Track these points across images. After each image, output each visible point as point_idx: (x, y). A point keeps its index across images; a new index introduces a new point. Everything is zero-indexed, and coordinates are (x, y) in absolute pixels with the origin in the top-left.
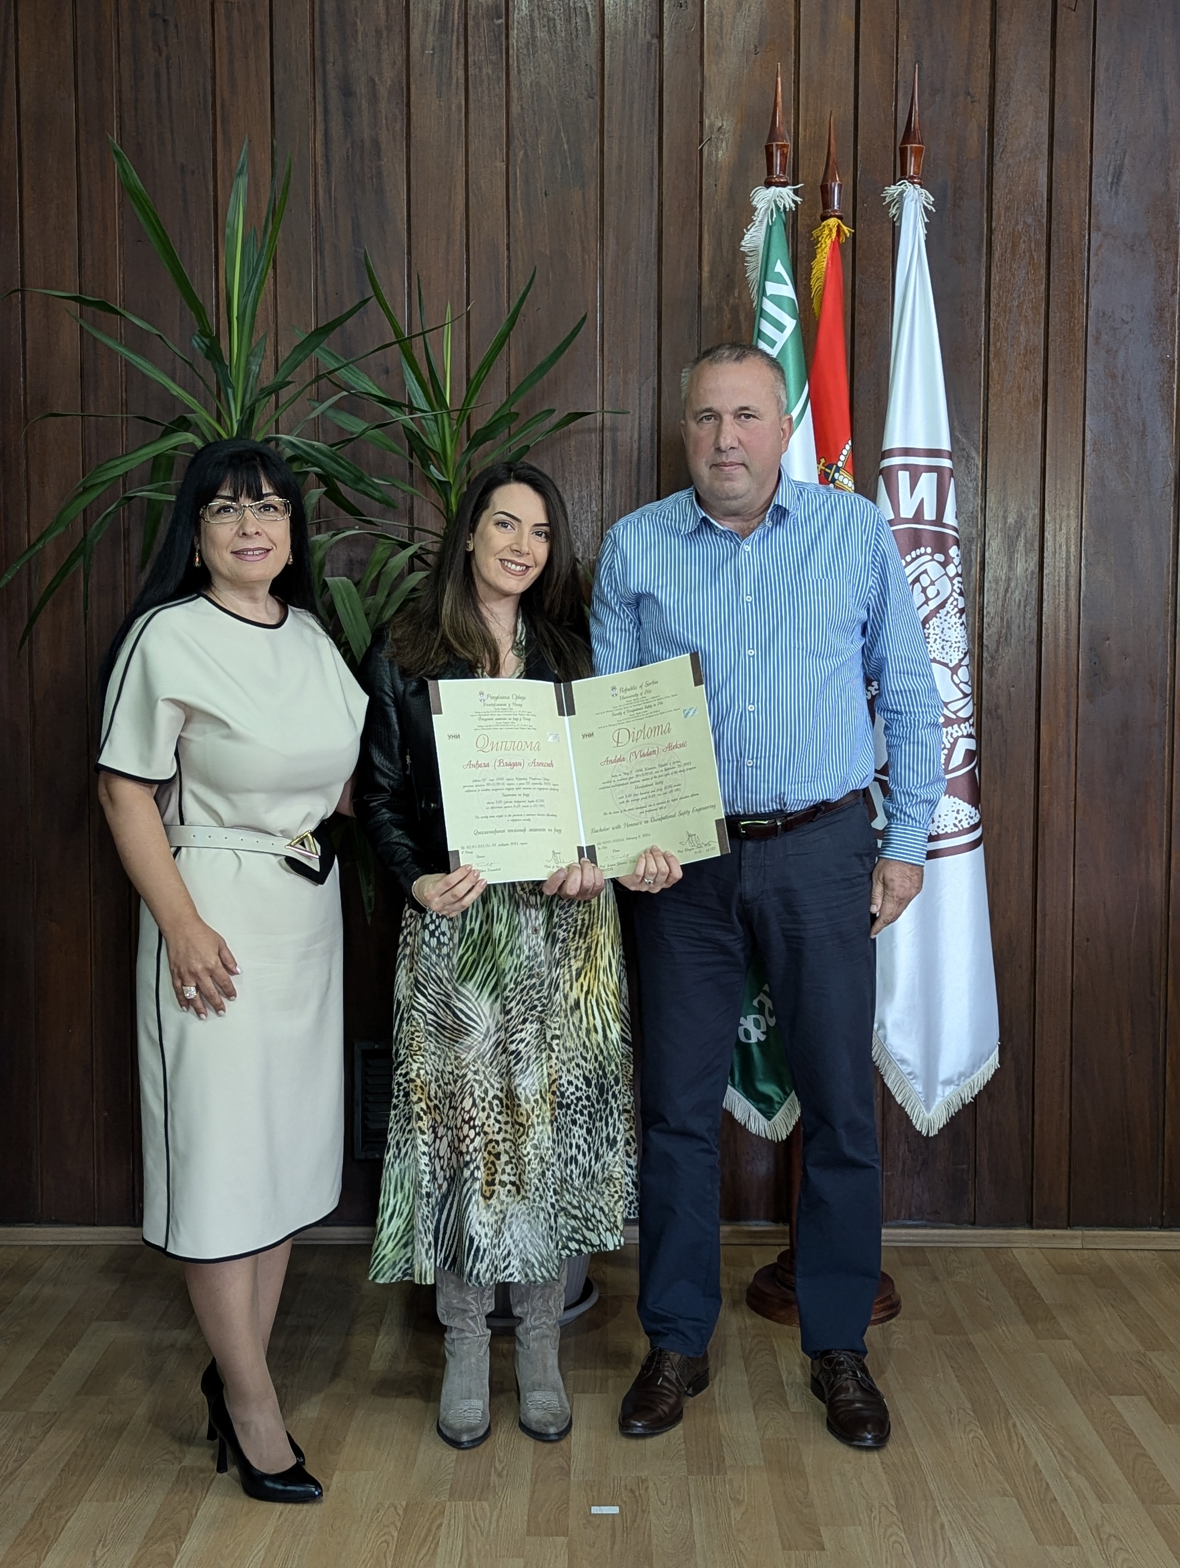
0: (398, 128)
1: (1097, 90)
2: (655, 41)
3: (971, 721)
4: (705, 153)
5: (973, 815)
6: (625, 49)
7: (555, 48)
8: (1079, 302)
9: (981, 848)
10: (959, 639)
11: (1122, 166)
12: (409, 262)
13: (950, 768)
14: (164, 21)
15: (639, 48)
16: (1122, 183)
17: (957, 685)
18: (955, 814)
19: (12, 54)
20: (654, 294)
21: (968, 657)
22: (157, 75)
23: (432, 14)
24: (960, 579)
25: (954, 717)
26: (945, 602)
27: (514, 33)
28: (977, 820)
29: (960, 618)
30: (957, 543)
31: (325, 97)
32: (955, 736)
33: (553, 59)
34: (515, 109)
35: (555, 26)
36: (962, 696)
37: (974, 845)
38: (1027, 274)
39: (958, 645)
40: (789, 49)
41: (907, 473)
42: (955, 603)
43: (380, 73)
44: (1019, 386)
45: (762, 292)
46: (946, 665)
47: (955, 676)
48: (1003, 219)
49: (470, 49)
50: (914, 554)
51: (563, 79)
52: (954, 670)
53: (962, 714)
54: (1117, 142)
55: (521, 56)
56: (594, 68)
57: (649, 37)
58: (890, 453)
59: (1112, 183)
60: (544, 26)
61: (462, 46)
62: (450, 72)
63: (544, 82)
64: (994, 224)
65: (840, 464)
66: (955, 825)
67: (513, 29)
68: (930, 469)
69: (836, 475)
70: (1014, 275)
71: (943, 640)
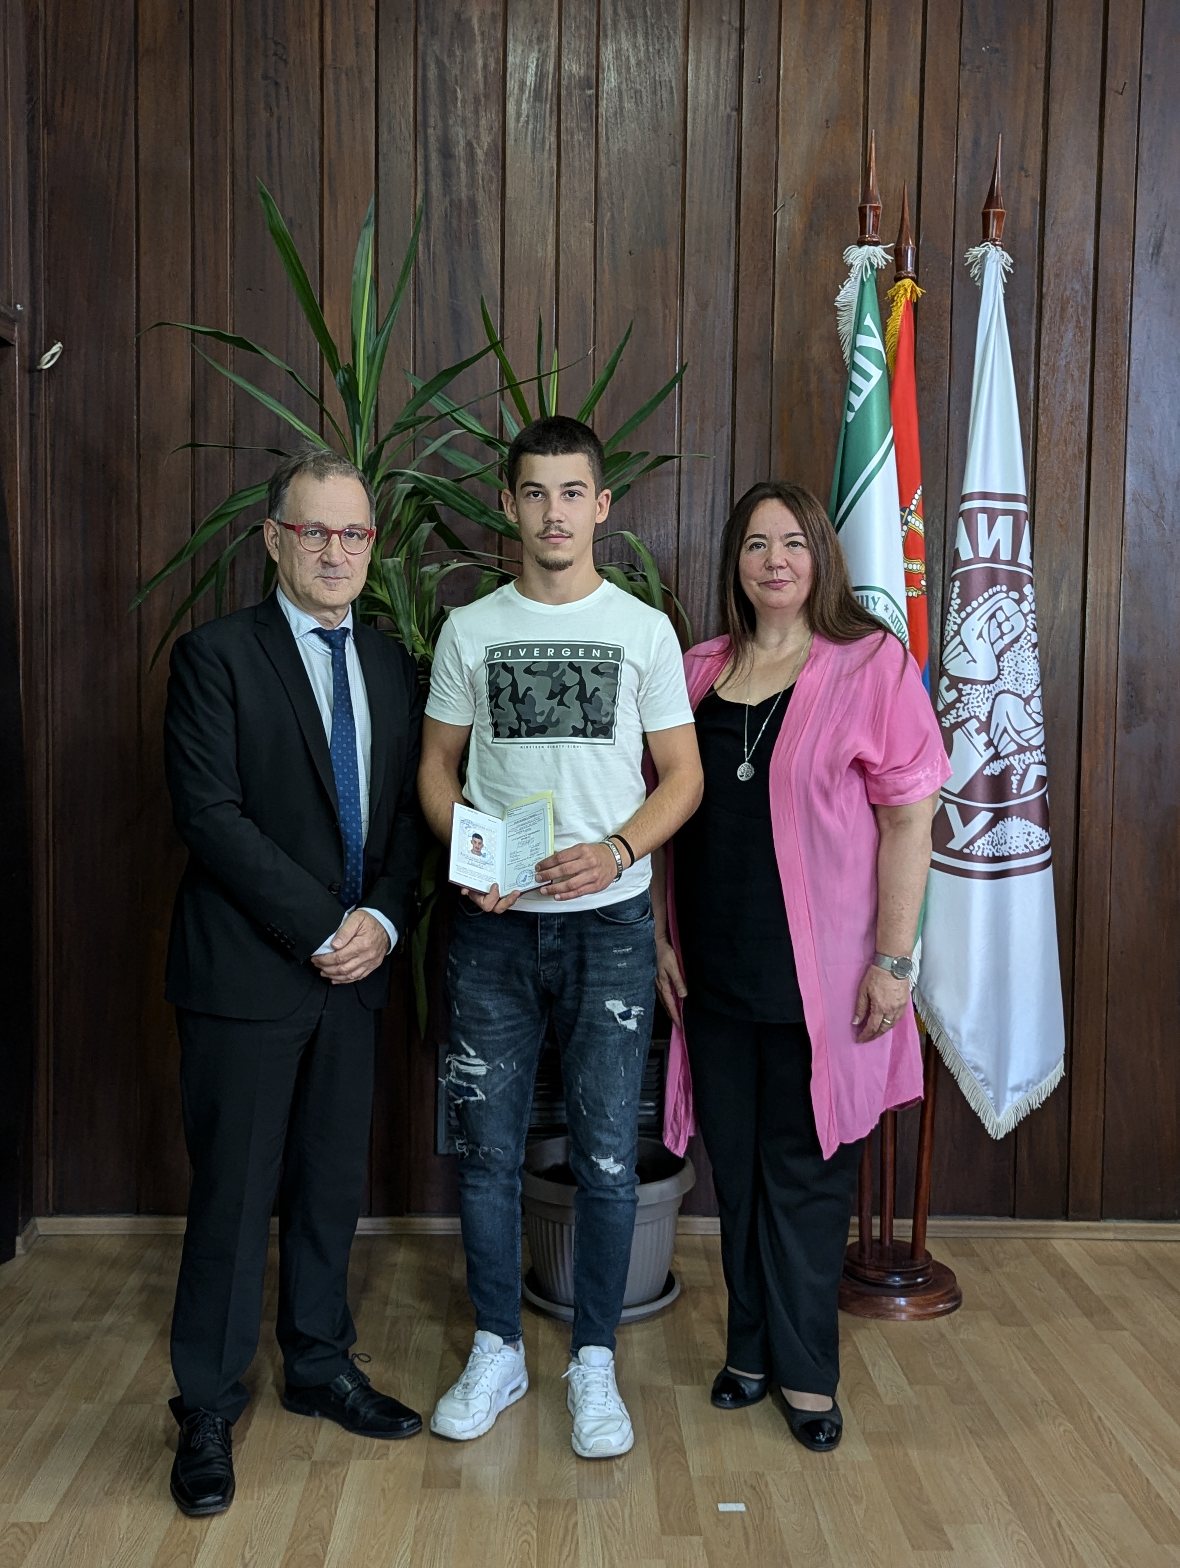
0: (493, 188)
1: (1141, 167)
2: (735, 113)
3: (1043, 749)
4: (778, 218)
5: (1043, 837)
6: (706, 121)
7: (642, 117)
8: (1122, 363)
9: (1050, 868)
10: (1032, 672)
11: (1162, 238)
12: (502, 314)
13: (1022, 792)
14: (276, 83)
15: (720, 120)
16: (1162, 254)
17: (1030, 715)
18: (1026, 836)
19: (131, 112)
20: (729, 349)
21: (1040, 688)
22: (269, 135)
23: (528, 83)
24: (1033, 616)
25: (1026, 744)
26: (1019, 637)
27: (603, 103)
28: (1047, 842)
29: (1033, 652)
30: (1031, 581)
31: (426, 158)
32: (1027, 762)
33: (639, 128)
34: (603, 174)
35: (641, 97)
36: (1033, 725)
37: (1044, 865)
38: (1074, 336)
39: (1031, 677)
40: (857, 124)
41: (986, 515)
42: (1028, 638)
43: (478, 138)
44: (1065, 440)
45: (854, 348)
46: (1019, 696)
47: (1027, 707)
48: (1052, 285)
49: (562, 117)
50: (991, 592)
51: (648, 148)
52: (1027, 701)
53: (1035, 742)
54: (1158, 216)
55: (610, 125)
56: (678, 137)
57: (729, 110)
58: (971, 497)
59: (1153, 254)
60: (632, 98)
61: (555, 113)
62: (544, 137)
63: (630, 149)
64: (1044, 290)
65: (912, 508)
66: (1026, 847)
67: (602, 99)
68: (1006, 512)
69: (909, 518)
70: (1062, 337)
71: (1017, 673)
